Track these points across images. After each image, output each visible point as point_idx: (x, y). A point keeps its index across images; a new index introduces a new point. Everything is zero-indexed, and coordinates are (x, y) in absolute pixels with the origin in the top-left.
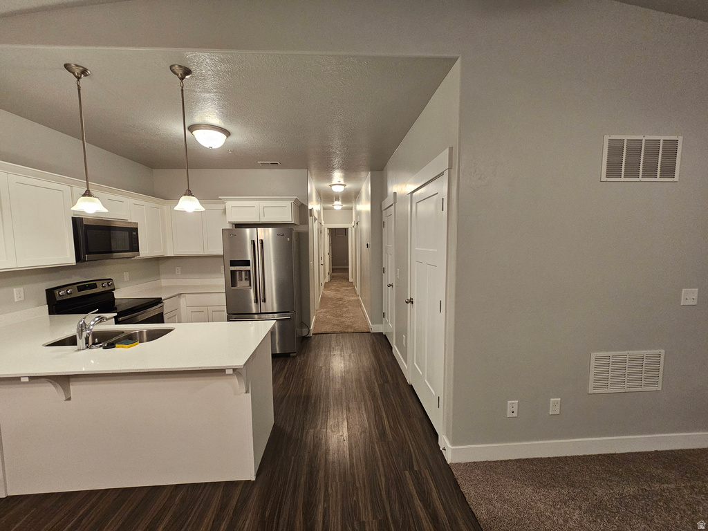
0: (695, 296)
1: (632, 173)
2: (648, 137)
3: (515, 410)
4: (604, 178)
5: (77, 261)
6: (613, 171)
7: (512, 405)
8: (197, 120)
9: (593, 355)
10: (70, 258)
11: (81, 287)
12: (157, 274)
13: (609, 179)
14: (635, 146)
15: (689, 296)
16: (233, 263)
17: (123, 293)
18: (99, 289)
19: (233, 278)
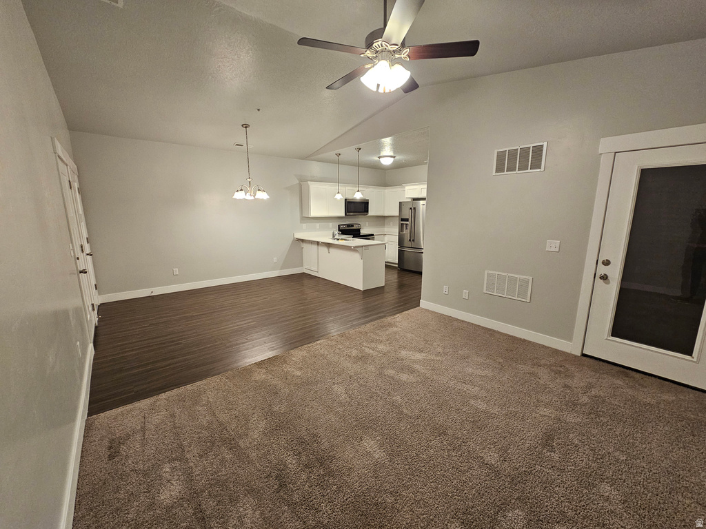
0: (558, 245)
1: (511, 169)
2: (521, 147)
3: (447, 291)
4: (494, 173)
5: (346, 214)
6: (500, 168)
7: (446, 288)
8: (381, 155)
9: (486, 272)
10: (343, 214)
11: (349, 226)
12: (383, 225)
13: (497, 174)
14: (513, 153)
15: (553, 245)
16: (402, 220)
17: (363, 232)
18: (354, 228)
19: (401, 228)
